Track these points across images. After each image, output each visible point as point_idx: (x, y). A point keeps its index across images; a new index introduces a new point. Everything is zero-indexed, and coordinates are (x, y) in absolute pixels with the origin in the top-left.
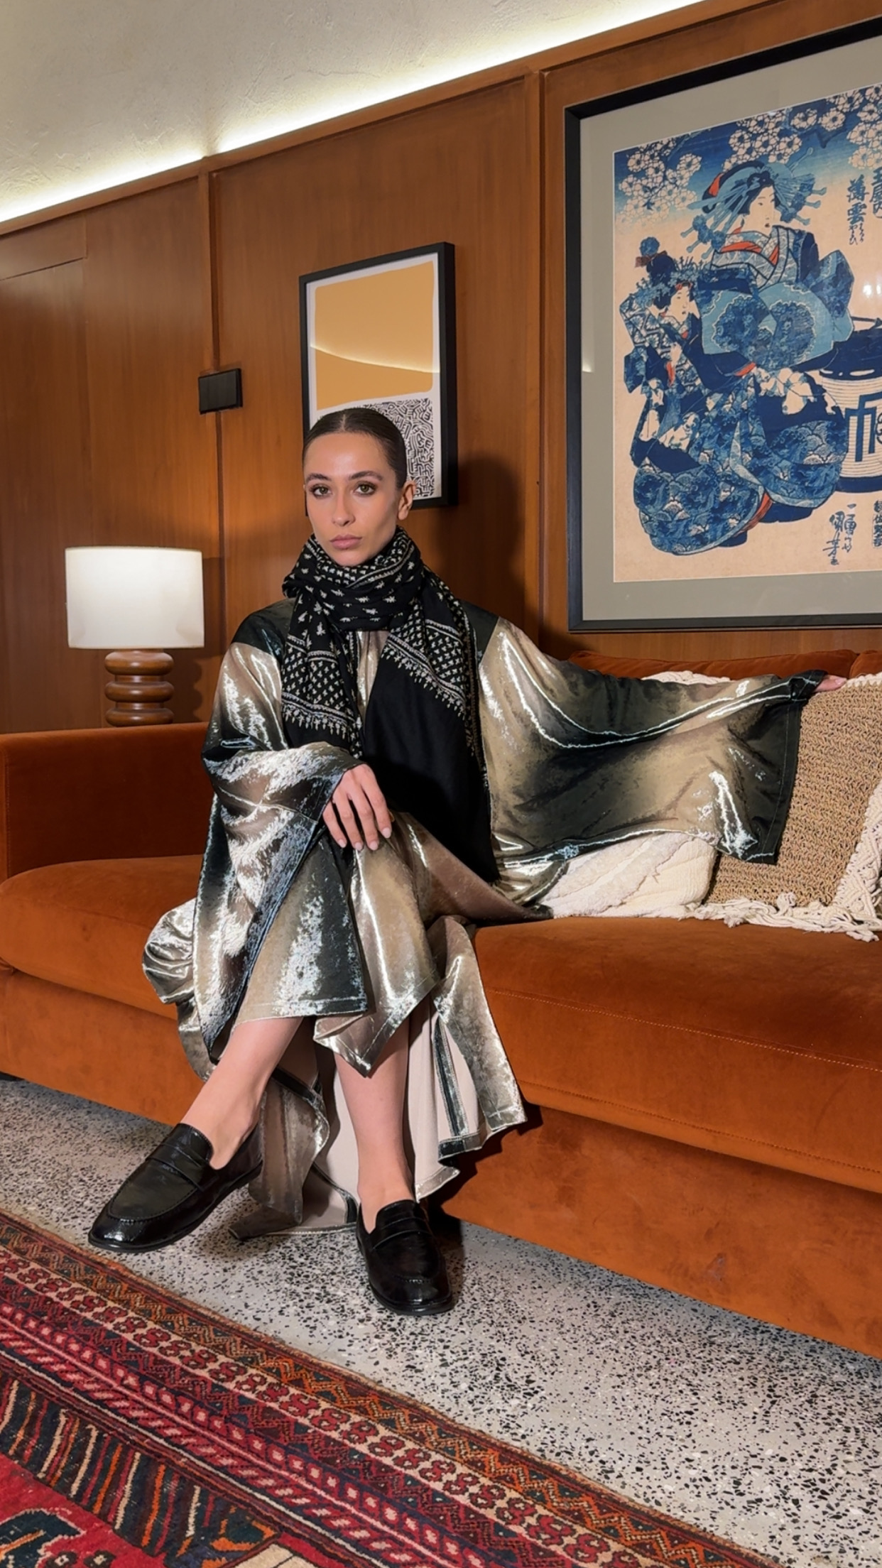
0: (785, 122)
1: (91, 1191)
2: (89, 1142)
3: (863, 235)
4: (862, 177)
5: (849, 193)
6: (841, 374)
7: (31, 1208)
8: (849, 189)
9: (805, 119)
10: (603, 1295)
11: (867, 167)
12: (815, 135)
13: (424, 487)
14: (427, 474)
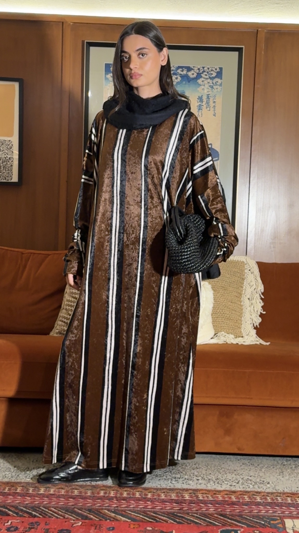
0: (175, 70)
3: (202, 114)
4: (202, 96)
5: (197, 100)
8: (198, 99)
9: (182, 71)
11: (204, 93)
12: (186, 77)
13: (7, 177)
14: (9, 172)
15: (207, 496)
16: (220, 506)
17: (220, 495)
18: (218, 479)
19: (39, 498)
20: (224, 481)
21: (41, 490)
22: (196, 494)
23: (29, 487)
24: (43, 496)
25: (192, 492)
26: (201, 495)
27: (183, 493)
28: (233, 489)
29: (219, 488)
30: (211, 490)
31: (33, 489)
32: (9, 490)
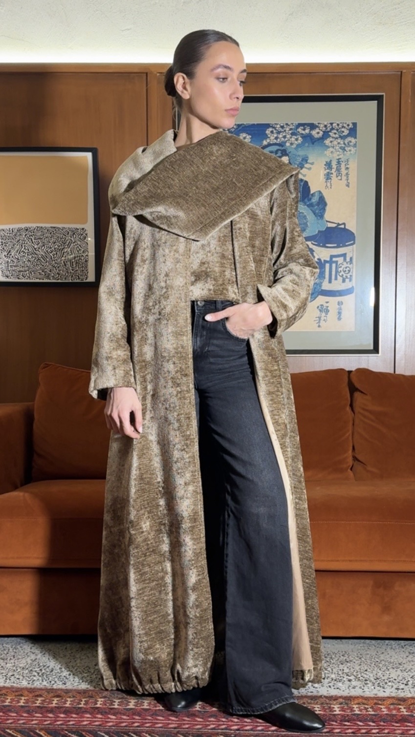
0: (294, 129)
3: (331, 185)
4: (331, 161)
5: (325, 167)
6: (321, 245)
8: (325, 165)
9: (304, 130)
11: (333, 157)
12: (309, 138)
13: (81, 275)
14: (83, 269)
15: (366, 709)
16: (385, 724)
17: (384, 705)
18: (377, 679)
19: (128, 716)
20: (388, 682)
21: (130, 702)
22: (350, 705)
23: (114, 698)
24: (133, 712)
25: (344, 701)
26: (357, 706)
27: (331, 704)
28: (401, 694)
29: (381, 694)
30: (370, 697)
31: (119, 701)
32: (86, 703)
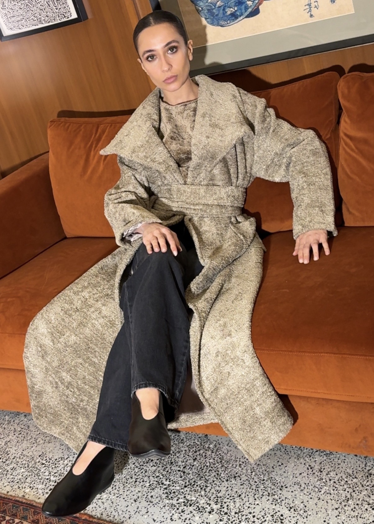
1: (51, 470)
2: (34, 436)
7: (28, 490)
10: (313, 460)
13: (65, 13)
14: (65, 5)
